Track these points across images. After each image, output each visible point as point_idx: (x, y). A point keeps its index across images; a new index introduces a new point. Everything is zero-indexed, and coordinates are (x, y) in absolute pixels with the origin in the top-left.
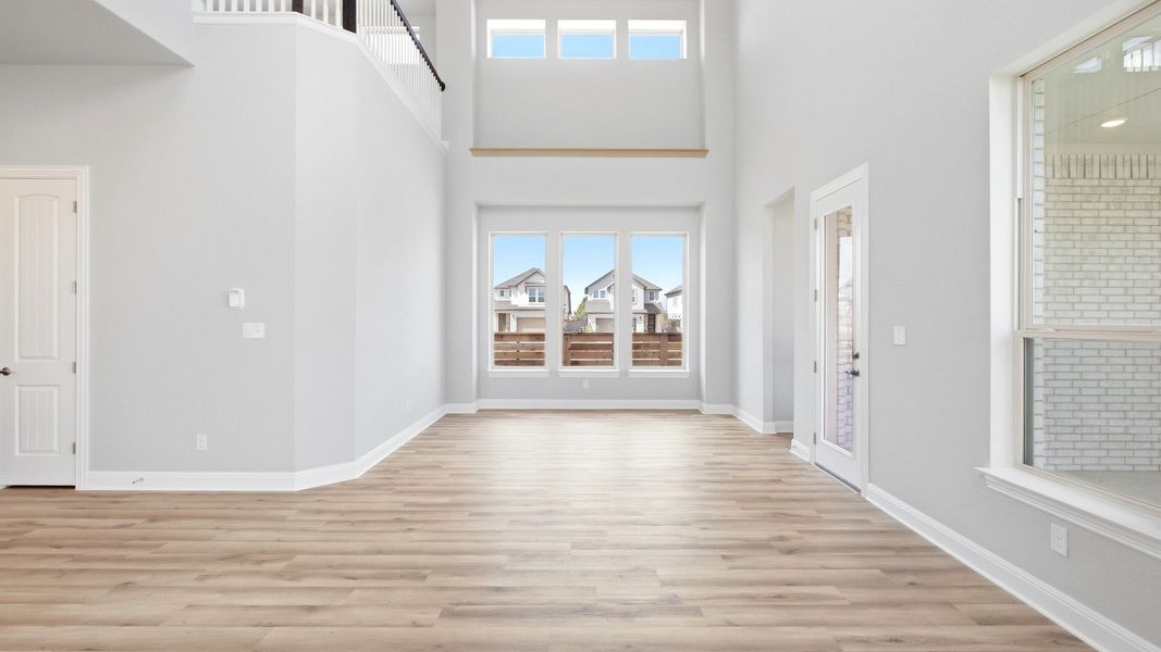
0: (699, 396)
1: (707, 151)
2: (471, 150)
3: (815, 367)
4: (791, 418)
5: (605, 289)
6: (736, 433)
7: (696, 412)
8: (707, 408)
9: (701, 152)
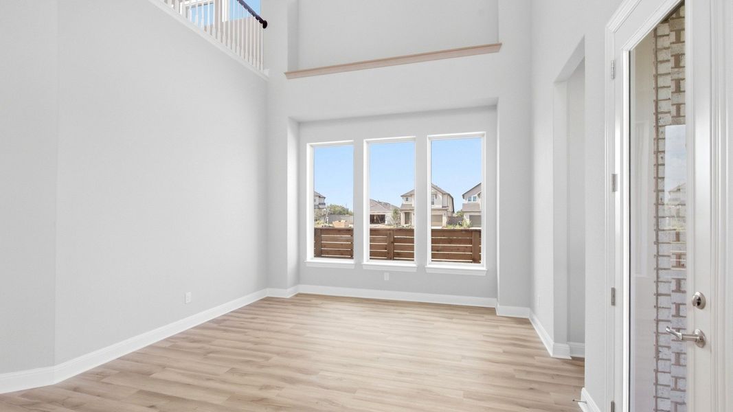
0: (495, 295)
1: (500, 45)
2: (286, 73)
3: (614, 296)
4: (581, 339)
5: (476, 195)
6: (526, 345)
7: (492, 311)
8: (501, 310)
9: (495, 47)
